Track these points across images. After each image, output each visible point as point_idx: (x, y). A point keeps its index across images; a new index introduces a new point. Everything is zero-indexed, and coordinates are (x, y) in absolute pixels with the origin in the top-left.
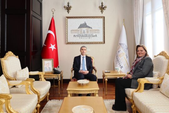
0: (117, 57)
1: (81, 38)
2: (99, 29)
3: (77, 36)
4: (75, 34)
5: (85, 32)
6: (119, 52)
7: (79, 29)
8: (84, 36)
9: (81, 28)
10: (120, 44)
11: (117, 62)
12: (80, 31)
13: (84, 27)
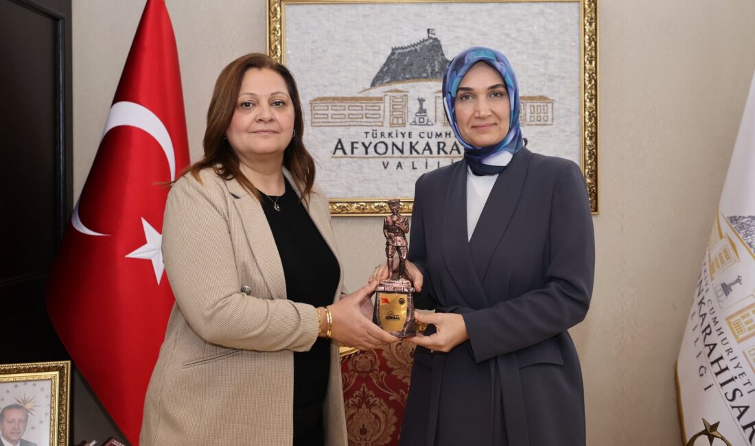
0: (707, 332)
1: (393, 163)
2: (545, 93)
3: (360, 150)
4: (349, 134)
5: (430, 114)
6: (726, 289)
7: (377, 92)
8: (420, 148)
9: (395, 79)
10: (733, 219)
11: (710, 378)
12: (386, 106)
13: (418, 77)
